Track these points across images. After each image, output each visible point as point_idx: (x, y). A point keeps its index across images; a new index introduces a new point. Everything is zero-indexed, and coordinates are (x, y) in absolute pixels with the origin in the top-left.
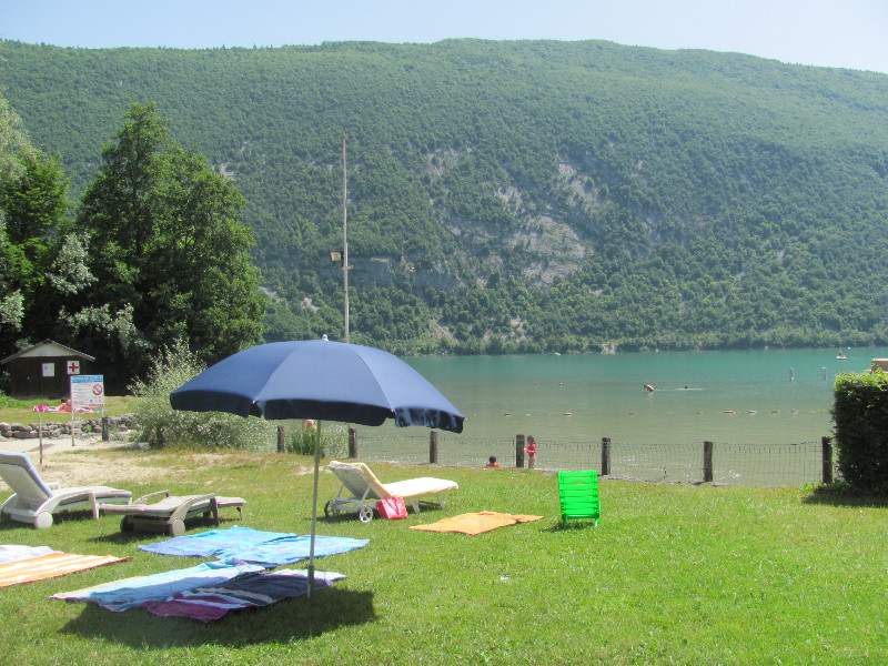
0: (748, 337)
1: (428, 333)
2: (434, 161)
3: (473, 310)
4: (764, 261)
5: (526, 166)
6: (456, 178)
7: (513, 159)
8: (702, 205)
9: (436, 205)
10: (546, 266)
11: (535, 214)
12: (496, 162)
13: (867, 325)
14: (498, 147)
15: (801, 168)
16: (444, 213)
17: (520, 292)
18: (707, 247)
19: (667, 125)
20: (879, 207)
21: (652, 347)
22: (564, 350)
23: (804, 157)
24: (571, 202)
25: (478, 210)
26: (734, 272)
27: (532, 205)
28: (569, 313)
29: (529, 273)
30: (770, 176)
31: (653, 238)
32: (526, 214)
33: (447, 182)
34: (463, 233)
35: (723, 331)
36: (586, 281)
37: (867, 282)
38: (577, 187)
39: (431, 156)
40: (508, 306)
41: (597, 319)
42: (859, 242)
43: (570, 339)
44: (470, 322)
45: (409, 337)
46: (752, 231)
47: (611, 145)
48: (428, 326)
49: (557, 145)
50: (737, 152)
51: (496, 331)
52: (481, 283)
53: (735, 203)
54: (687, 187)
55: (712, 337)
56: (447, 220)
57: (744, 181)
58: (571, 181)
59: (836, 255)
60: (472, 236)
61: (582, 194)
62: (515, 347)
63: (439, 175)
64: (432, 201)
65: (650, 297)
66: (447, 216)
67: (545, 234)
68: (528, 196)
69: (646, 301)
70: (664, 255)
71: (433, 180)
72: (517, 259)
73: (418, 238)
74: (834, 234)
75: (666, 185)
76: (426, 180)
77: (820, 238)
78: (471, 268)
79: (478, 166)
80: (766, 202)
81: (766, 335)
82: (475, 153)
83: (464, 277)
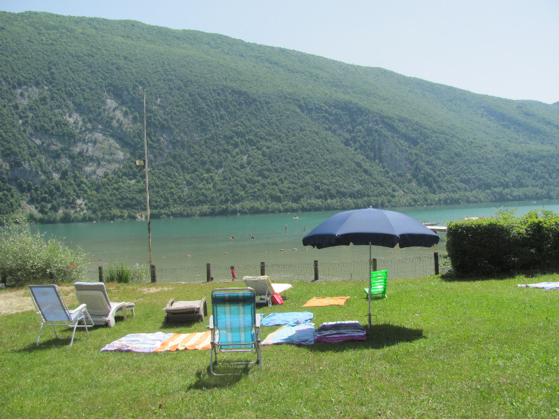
0: (227, 208)
1: (20, 210)
2: (22, 94)
3: (51, 193)
4: (235, 161)
5: (85, 99)
6: (38, 106)
7: (77, 95)
8: (198, 127)
9: (23, 124)
10: (99, 164)
11: (91, 131)
12: (65, 97)
13: (296, 200)
14: (66, 86)
15: (256, 105)
16: (30, 130)
17: (82, 182)
18: (200, 152)
19: (176, 76)
20: (302, 130)
21: (168, 216)
22: (113, 218)
23: (258, 99)
24: (115, 123)
25: (53, 128)
26: (217, 168)
27: (89, 126)
28: (114, 194)
29: (88, 169)
30: (239, 110)
31: (167, 147)
32: (85, 131)
33: (31, 109)
34: (43, 143)
35: (212, 205)
36: (125, 174)
37: (296, 174)
38: (119, 114)
39: (19, 91)
40: (75, 191)
41: (133, 199)
42: (291, 151)
43: (116, 212)
44: (49, 202)
45: (7, 213)
46: (228, 143)
47: (141, 88)
48: (20, 205)
49: (105, 87)
50: (219, 95)
51: (67, 208)
52: (56, 176)
53: (217, 126)
54: (188, 115)
55: (205, 208)
56: (31, 134)
57: (223, 112)
58: (114, 110)
59: (278, 157)
60: (49, 145)
61: (122, 118)
62: (80, 218)
63: (25, 104)
64: (20, 122)
65: (166, 184)
66: (32, 131)
67: (98, 144)
68: (86, 120)
69: (163, 186)
70: (174, 157)
71: (21, 107)
72: (79, 160)
73: (12, 146)
74: (275, 144)
75: (175, 114)
76: (16, 107)
77: (268, 147)
78: (49, 166)
79: (52, 99)
80: (237, 125)
81: (238, 206)
82: (50, 90)
83: (44, 172)
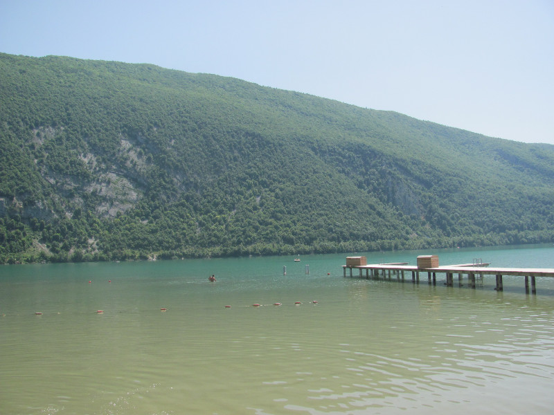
0: (239, 249)
1: (32, 249)
2: (38, 135)
3: (63, 232)
4: (248, 203)
5: (100, 140)
6: (53, 146)
7: (92, 135)
8: (211, 168)
9: (39, 163)
10: (112, 204)
11: (105, 171)
12: (80, 137)
13: (309, 242)
14: (82, 127)
15: (270, 147)
16: (44, 169)
17: (95, 222)
18: (214, 194)
19: (190, 118)
20: (315, 172)
21: (180, 257)
22: (124, 258)
23: (272, 141)
24: (129, 164)
25: (67, 168)
26: (230, 210)
27: (103, 166)
28: (126, 235)
29: (101, 209)
30: (252, 152)
31: (180, 188)
32: (99, 171)
33: (47, 149)
34: (57, 182)
35: (224, 246)
36: (137, 214)
37: (308, 216)
38: (133, 155)
39: (36, 131)
40: (87, 230)
41: (145, 239)
42: (304, 193)
43: (128, 252)
44: (62, 241)
45: (18, 251)
46: (241, 185)
47: (155, 129)
48: (31, 244)
49: (121, 128)
50: (233, 137)
51: (78, 247)
52: (69, 215)
53: (231, 168)
54: (201, 157)
55: (217, 249)
56: (46, 174)
57: (236, 154)
58: (129, 151)
59: (291, 200)
60: (63, 184)
61: (136, 159)
62: (91, 257)
63: (42, 144)
64: (36, 161)
65: (178, 225)
66: (46, 171)
67: (111, 184)
68: (101, 160)
69: (176, 227)
70: (187, 199)
71: (37, 147)
72: (93, 200)
73: (26, 185)
74: (289, 187)
75: (189, 155)
76: (32, 147)
77: (281, 190)
78: (62, 205)
79: (68, 139)
80: (250, 167)
81: (250, 248)
82: (66, 131)
83: (57, 211)
